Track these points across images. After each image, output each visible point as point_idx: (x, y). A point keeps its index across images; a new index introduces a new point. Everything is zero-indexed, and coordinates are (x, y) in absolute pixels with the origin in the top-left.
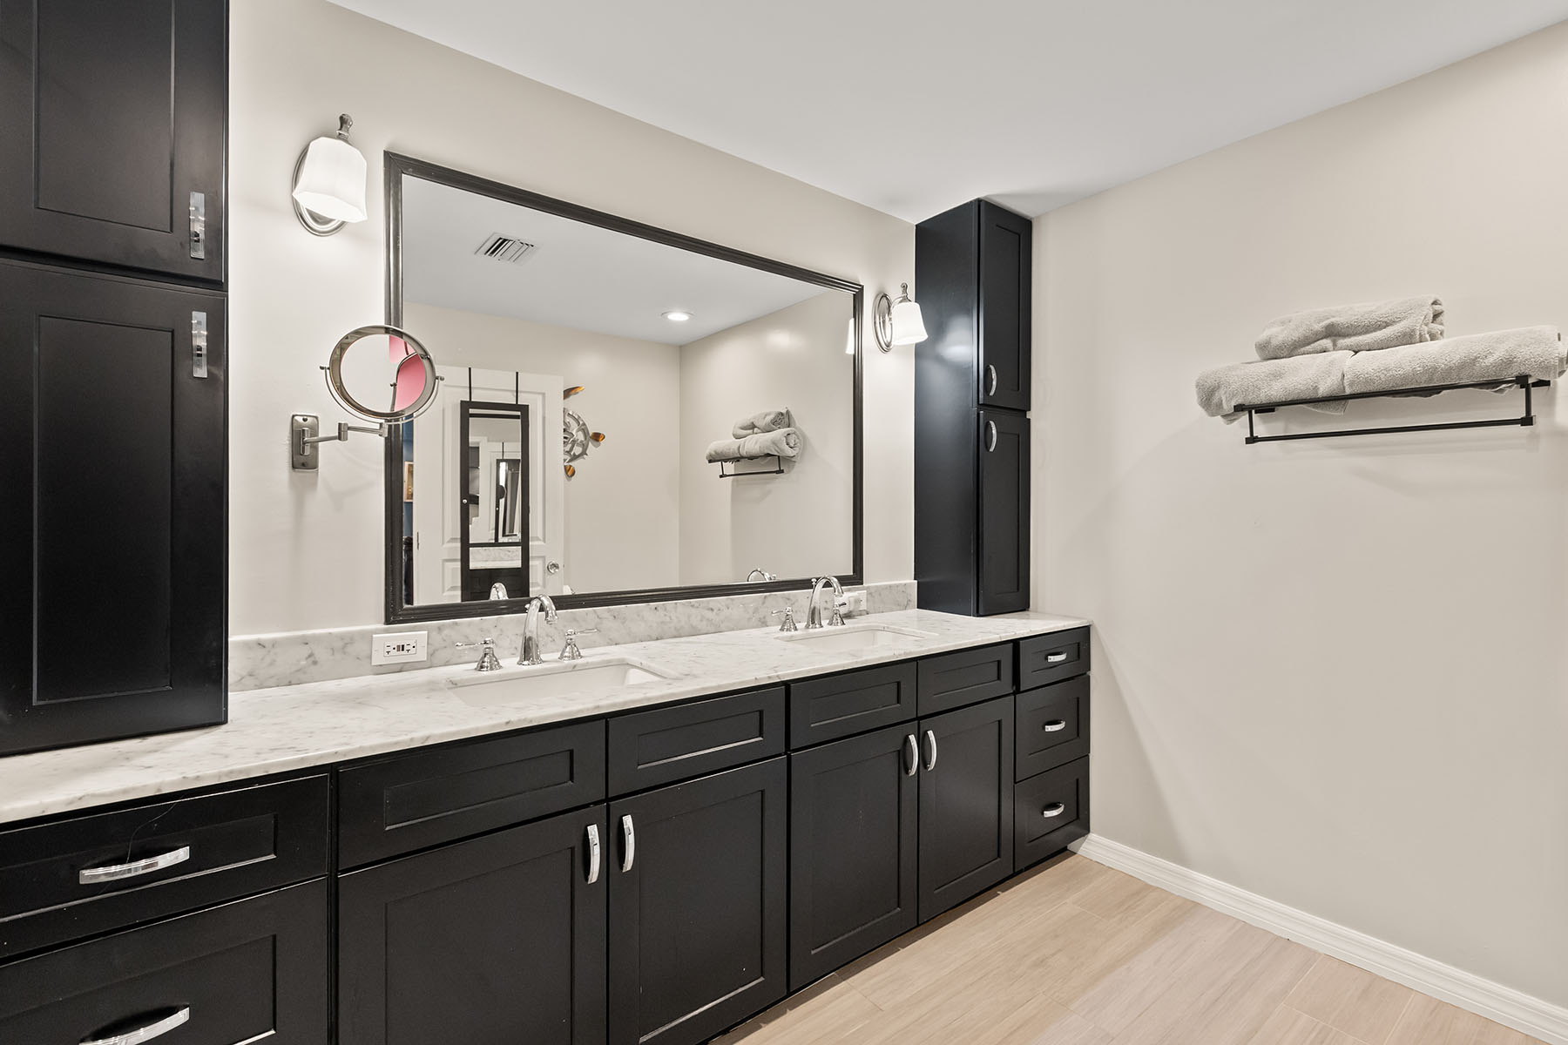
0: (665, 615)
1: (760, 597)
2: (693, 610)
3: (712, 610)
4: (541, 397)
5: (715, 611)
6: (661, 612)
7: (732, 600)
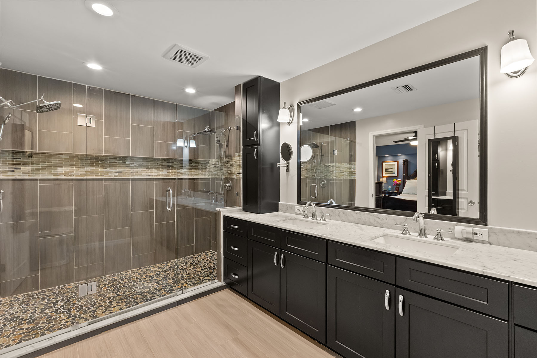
0: (360, 216)
1: (403, 218)
2: (371, 217)
3: (379, 218)
4: (466, 131)
5: (380, 219)
6: (358, 215)
7: (389, 216)
